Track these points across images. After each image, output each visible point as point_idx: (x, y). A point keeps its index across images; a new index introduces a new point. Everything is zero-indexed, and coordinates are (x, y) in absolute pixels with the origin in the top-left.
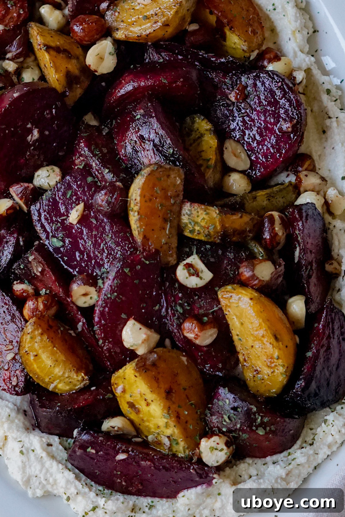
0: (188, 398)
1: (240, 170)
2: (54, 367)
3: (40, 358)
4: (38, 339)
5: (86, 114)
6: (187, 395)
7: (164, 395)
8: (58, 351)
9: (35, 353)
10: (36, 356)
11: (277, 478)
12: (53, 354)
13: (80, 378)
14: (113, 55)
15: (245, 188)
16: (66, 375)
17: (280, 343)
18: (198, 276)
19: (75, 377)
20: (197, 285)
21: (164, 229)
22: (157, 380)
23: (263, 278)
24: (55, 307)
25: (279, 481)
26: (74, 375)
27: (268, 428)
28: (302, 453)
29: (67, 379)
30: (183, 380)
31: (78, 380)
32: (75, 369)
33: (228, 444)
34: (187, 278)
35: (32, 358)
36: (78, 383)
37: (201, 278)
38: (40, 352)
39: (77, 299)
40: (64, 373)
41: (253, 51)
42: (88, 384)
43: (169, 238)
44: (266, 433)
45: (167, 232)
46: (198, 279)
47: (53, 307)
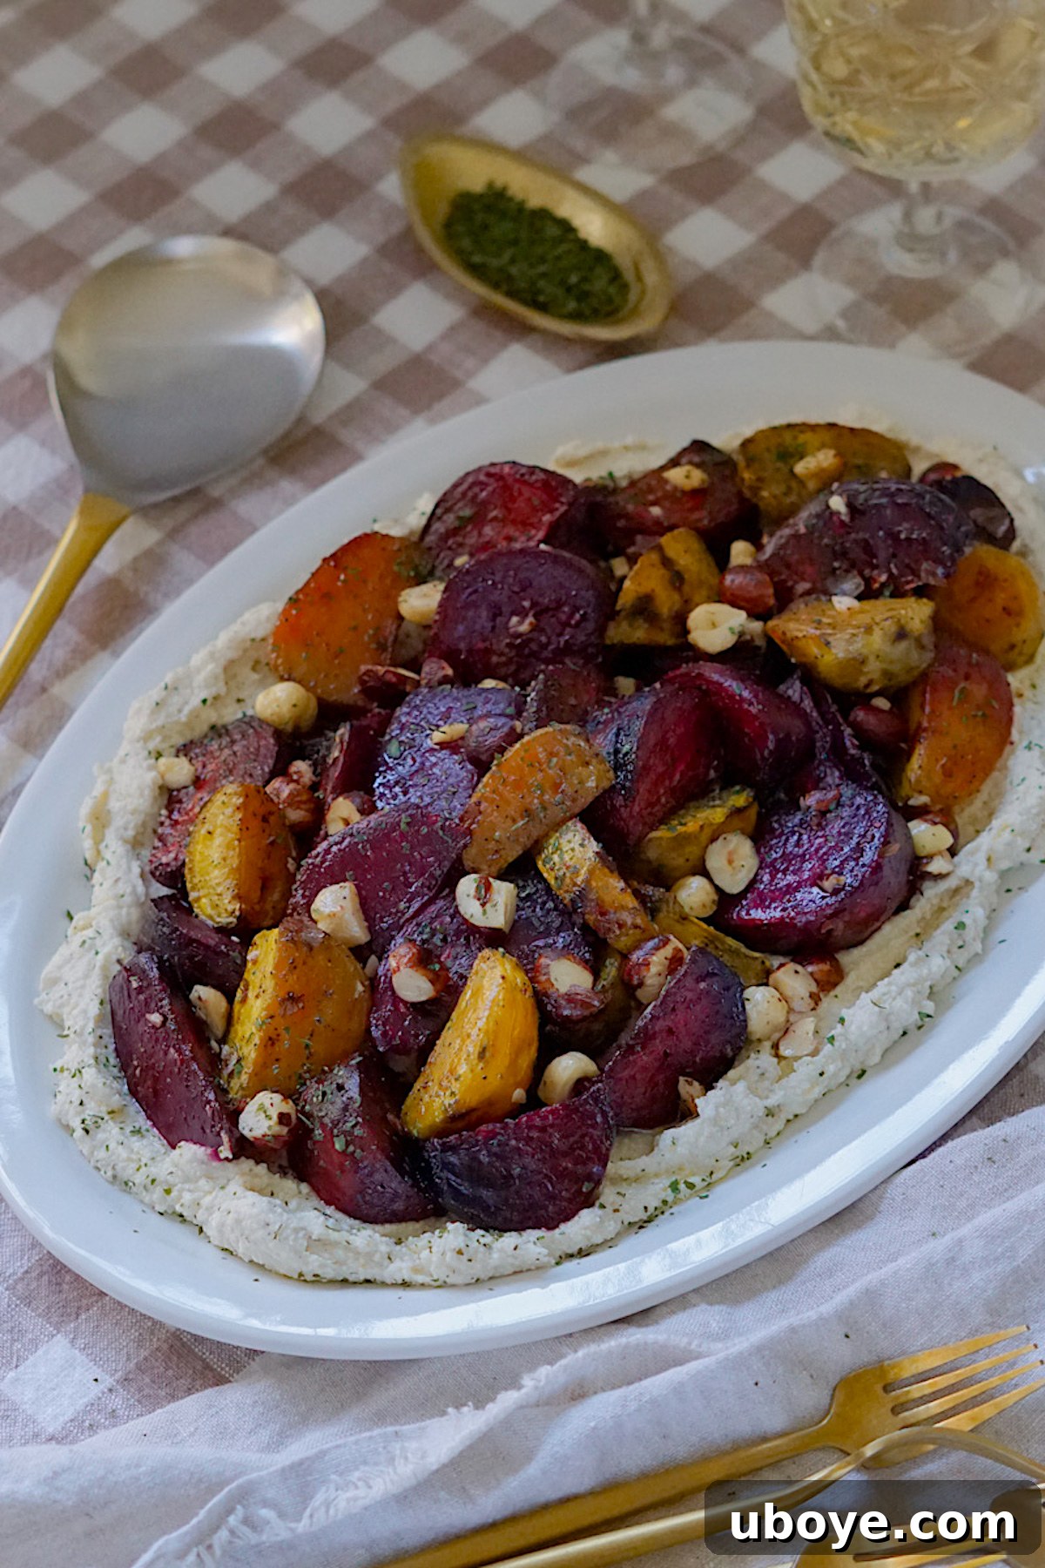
0: (312, 1035)
1: (717, 882)
2: (216, 866)
3: (211, 840)
4: (229, 811)
5: (627, 675)
6: (313, 1031)
7: (283, 994)
8: (237, 850)
9: (211, 829)
10: (209, 833)
11: (303, 1229)
12: (229, 846)
13: (230, 908)
14: (733, 633)
15: (694, 906)
16: (219, 890)
17: (481, 1065)
18: (483, 905)
19: (226, 901)
20: (472, 916)
21: (514, 821)
22: (294, 967)
23: (556, 980)
24: (302, 813)
25: (301, 1234)
26: (228, 896)
27: (351, 1148)
28: (370, 1236)
29: (216, 897)
30: (330, 1012)
31: (226, 910)
32: (236, 891)
33: (283, 1118)
34: (468, 896)
35: (203, 831)
36: (225, 915)
37: (485, 912)
38: (219, 831)
39: (334, 820)
40: (218, 884)
41: (920, 792)
42: (233, 925)
43: (508, 838)
44: (344, 1152)
45: (513, 828)
46: (480, 909)
47: (301, 809)
